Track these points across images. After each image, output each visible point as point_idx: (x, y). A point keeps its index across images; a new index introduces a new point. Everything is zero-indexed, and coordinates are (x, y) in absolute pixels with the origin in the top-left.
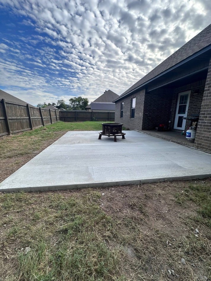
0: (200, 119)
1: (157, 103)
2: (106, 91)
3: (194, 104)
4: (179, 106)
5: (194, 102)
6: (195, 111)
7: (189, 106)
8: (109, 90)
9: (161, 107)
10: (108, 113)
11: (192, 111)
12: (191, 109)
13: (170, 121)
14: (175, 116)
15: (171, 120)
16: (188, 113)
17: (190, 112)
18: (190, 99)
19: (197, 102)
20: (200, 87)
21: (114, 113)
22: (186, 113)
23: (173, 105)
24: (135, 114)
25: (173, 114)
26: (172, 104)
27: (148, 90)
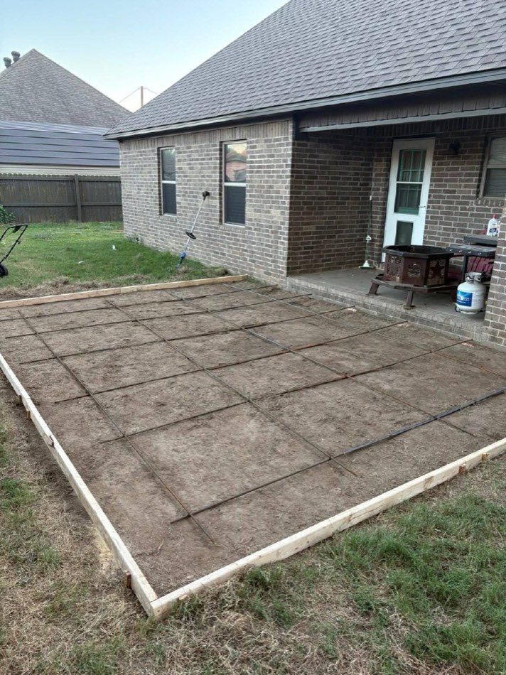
0: (499, 257)
1: (329, 173)
2: (16, 55)
3: (445, 186)
4: (398, 185)
5: (447, 181)
6: (450, 208)
7: (431, 191)
8: (33, 53)
9: (342, 189)
10: (71, 180)
11: (440, 208)
12: (438, 202)
13: (369, 238)
14: (384, 218)
15: (372, 231)
16: (428, 212)
17: (434, 212)
18: (433, 170)
19: (456, 181)
20: (462, 134)
21: (117, 181)
22: (423, 211)
23: (376, 180)
24: (247, 208)
25: (376, 213)
26: (374, 176)
27: (301, 126)
